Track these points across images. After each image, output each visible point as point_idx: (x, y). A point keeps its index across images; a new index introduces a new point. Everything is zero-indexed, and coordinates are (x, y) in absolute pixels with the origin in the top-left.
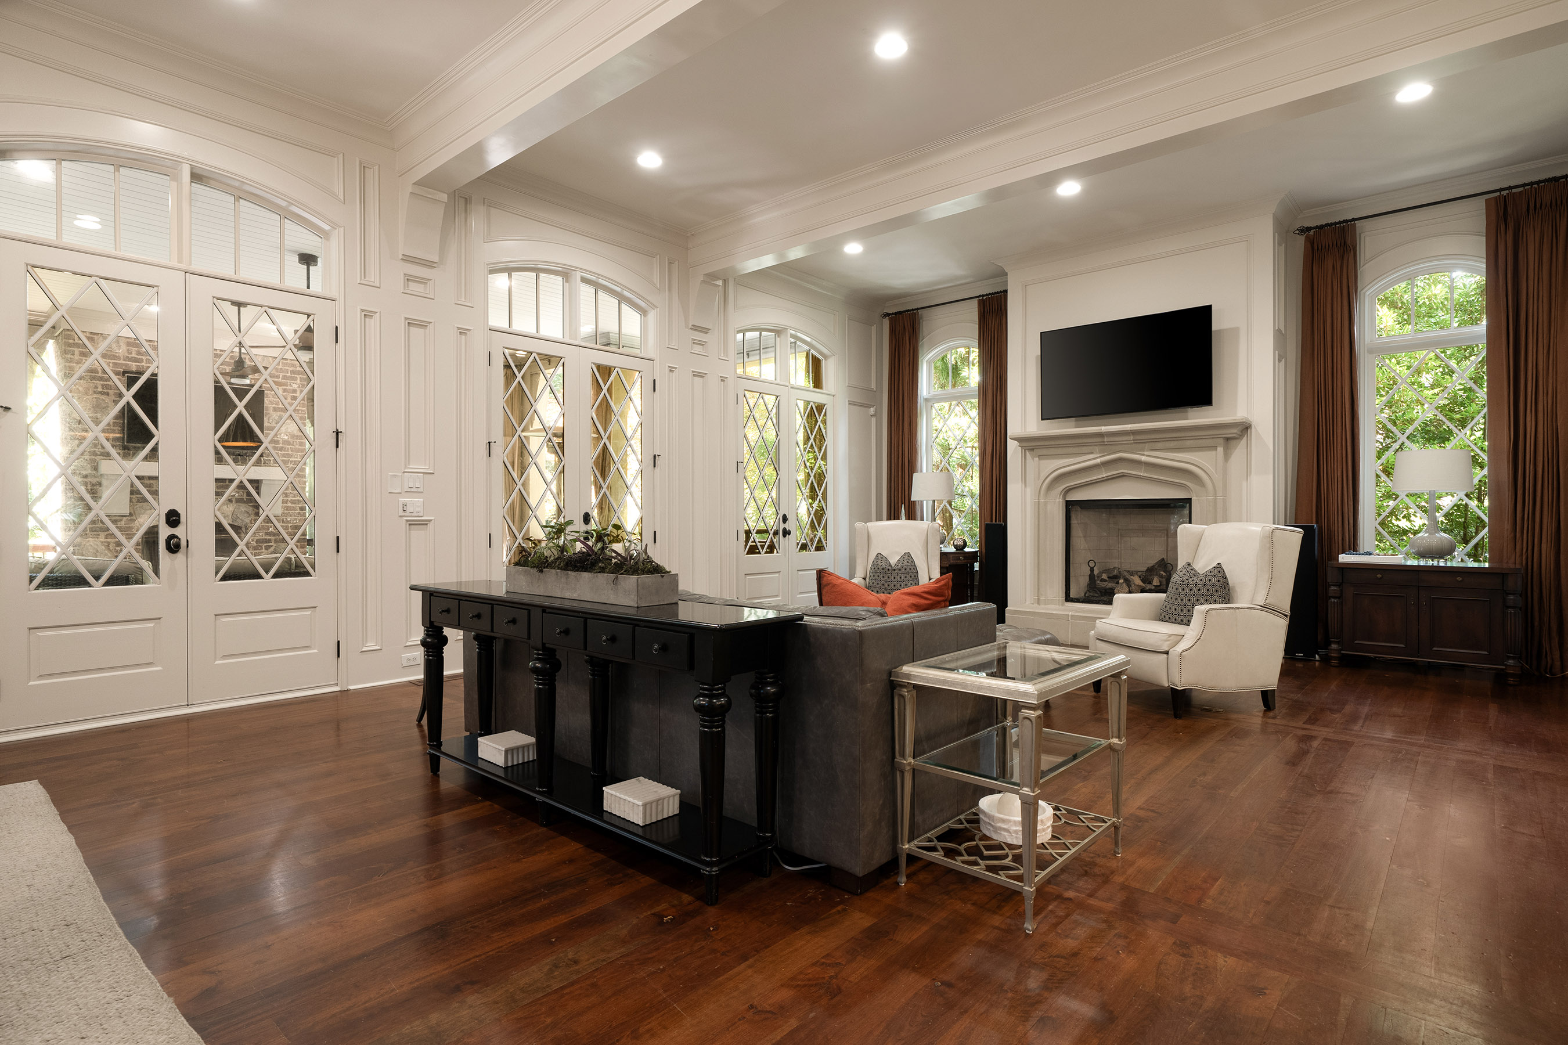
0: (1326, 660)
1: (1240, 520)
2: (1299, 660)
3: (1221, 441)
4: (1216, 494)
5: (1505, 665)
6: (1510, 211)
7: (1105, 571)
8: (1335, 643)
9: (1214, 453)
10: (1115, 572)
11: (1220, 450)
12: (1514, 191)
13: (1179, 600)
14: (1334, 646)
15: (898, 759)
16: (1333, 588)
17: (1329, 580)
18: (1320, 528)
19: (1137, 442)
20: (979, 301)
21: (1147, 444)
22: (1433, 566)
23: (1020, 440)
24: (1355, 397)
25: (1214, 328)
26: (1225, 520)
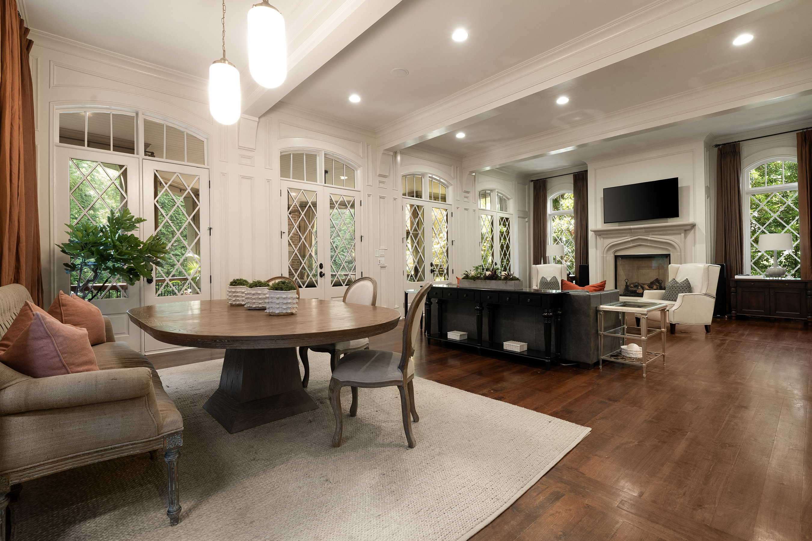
0: (730, 318)
1: (692, 263)
2: (718, 317)
3: (683, 231)
4: (681, 252)
5: (807, 318)
6: (807, 138)
7: (632, 283)
8: (734, 310)
9: (680, 236)
10: (637, 284)
11: (683, 235)
12: (809, 130)
13: (671, 292)
14: (733, 312)
15: (599, 332)
16: (733, 289)
17: (731, 285)
18: (726, 265)
19: (646, 232)
20: (574, 175)
21: (651, 233)
22: (776, 280)
23: (594, 231)
24: (741, 212)
25: (679, 186)
26: (685, 263)
